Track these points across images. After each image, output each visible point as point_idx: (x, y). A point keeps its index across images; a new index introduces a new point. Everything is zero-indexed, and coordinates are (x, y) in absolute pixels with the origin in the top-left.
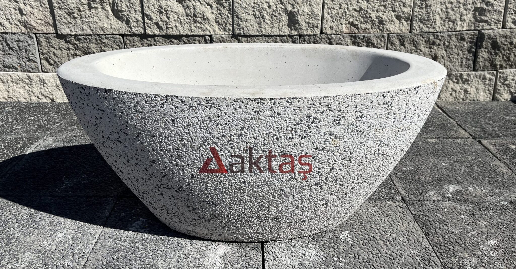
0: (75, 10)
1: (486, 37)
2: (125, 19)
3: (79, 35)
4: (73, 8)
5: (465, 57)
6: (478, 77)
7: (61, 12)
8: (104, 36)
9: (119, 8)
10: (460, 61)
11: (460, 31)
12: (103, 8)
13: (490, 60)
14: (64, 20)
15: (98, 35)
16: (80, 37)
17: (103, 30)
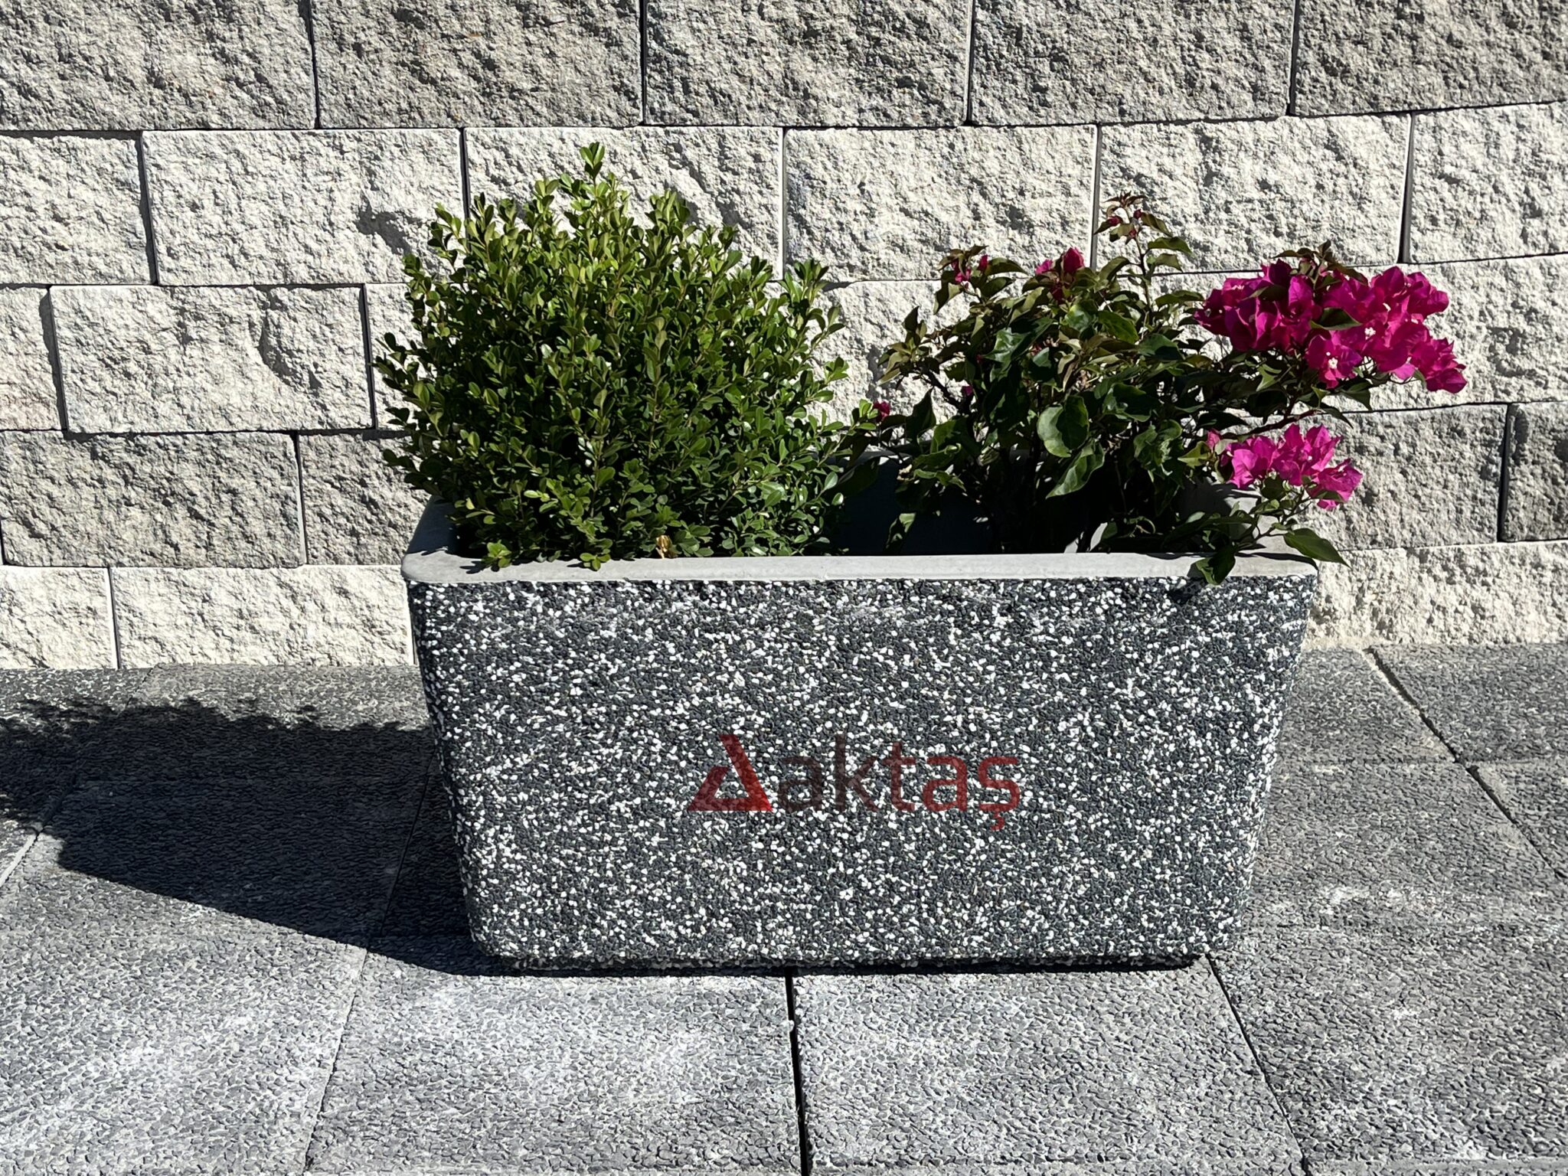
0: (132, 351)
1: (1532, 425)
2: (306, 377)
3: (143, 434)
4: (124, 345)
5: (1469, 492)
6: (1517, 561)
7: (80, 358)
8: (229, 436)
9: (284, 340)
10: (1452, 507)
11: (1445, 406)
12: (228, 343)
13: (1552, 503)
14: (93, 385)
15: (208, 433)
16: (143, 441)
17: (226, 417)
